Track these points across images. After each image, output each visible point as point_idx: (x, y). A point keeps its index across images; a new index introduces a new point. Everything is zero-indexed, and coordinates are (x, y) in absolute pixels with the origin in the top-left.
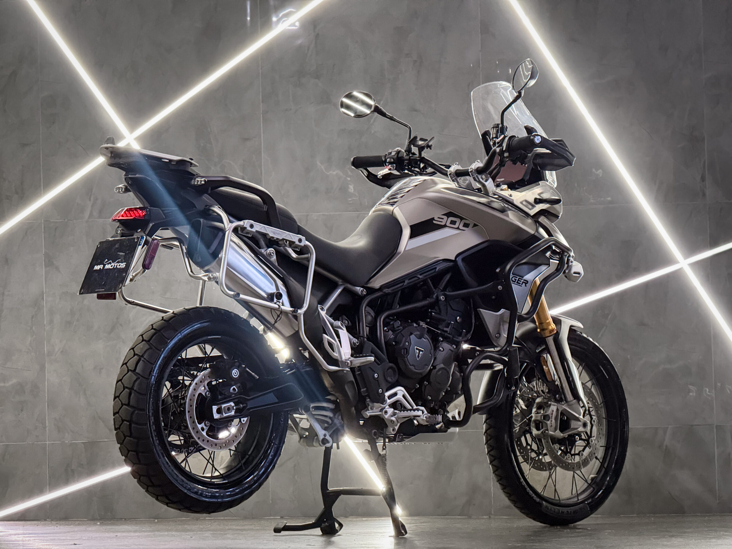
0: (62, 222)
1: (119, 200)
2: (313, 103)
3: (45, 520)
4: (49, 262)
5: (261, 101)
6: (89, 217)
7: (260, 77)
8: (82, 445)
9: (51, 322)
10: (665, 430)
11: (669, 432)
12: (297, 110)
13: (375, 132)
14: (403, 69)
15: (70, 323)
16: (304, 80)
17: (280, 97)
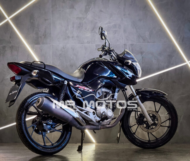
1: (4, 39)
2: (68, 8)
5: (51, 7)
11: (182, 117)
12: (63, 11)
13: (88, 18)
16: (65, 1)
17: (58, 6)
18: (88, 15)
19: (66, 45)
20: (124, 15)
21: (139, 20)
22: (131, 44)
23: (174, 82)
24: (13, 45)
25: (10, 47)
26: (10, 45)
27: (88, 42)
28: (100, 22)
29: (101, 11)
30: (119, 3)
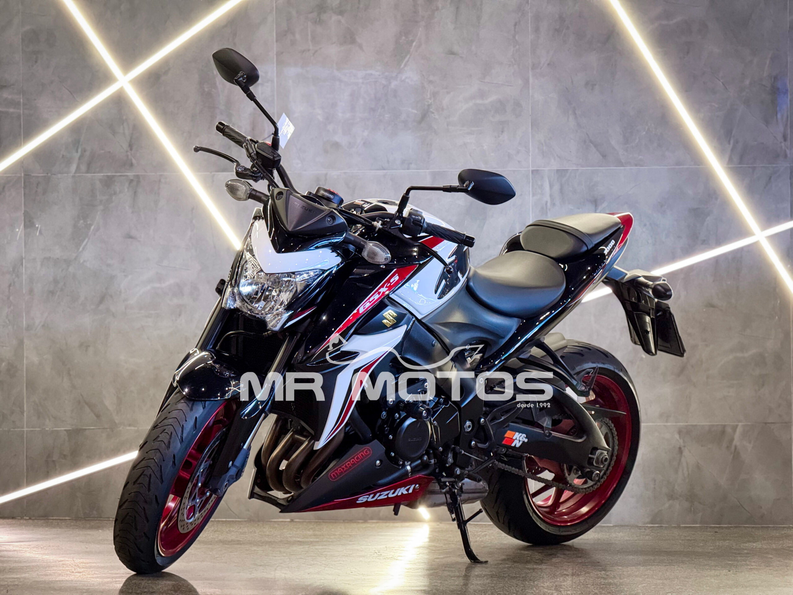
0: (45, 176)
1: (110, 152)
2: (334, 43)
3: (22, 518)
4: (29, 223)
5: (275, 40)
6: (75, 173)
7: (274, 12)
8: (65, 432)
9: (31, 291)
10: (735, 428)
11: (739, 430)
12: (316, 51)
13: (406, 78)
14: (440, 6)
15: (52, 293)
16: (324, 17)
17: (298, 36)
18: (405, 65)
19: (326, 175)
20: (534, 67)
21: (587, 84)
22: (558, 171)
23: (710, 305)
24: (140, 174)
25: (132, 181)
26: (130, 174)
27: (403, 162)
28: (448, 93)
29: (452, 53)
30: (515, 25)
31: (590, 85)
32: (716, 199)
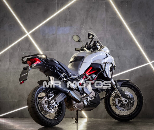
0: (13, 52)
2: (68, 26)
3: (9, 118)
4: (10, 61)
5: (57, 26)
6: (19, 51)
7: (57, 21)
8: (17, 101)
9: (10, 74)
10: (145, 100)
12: (65, 28)
13: (82, 33)
14: (88, 19)
15: (14, 74)
16: (66, 21)
17: (61, 25)
19: (67, 51)
20: (106, 31)
23: (140, 76)
24: (31, 52)
26: (29, 52)
29: (91, 28)
30: (103, 23)
31: (117, 34)
32: (142, 56)
